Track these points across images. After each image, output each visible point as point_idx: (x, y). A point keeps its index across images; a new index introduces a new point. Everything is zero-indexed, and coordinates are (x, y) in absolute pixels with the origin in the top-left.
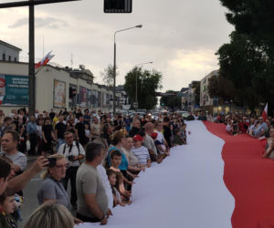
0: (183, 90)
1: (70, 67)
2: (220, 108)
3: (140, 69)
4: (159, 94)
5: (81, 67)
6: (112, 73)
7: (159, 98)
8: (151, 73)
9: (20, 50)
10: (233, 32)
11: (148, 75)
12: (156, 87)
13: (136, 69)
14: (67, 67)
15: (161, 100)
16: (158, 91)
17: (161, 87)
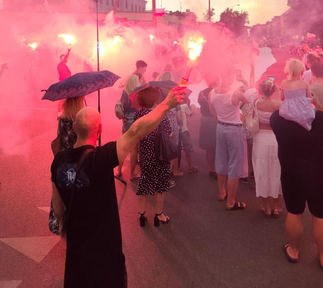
0: (268, 23)
1: (180, 11)
3: (232, 10)
4: (247, 27)
5: (187, 10)
6: (210, 13)
7: (249, 30)
8: (240, 13)
9: (147, 2)
11: (238, 14)
12: (244, 22)
13: (229, 9)
14: (177, 11)
15: (250, 31)
16: (246, 25)
17: (248, 22)
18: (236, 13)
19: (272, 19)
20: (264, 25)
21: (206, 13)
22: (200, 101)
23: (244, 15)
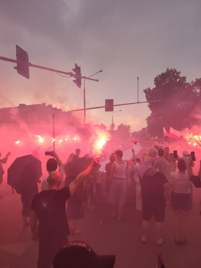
0: (140, 131)
1: (98, 124)
2: (153, 138)
4: (130, 133)
5: (102, 124)
6: (113, 126)
7: (131, 135)
8: (127, 126)
10: (151, 113)
11: (126, 126)
12: (129, 130)
13: (122, 124)
16: (130, 132)
17: (131, 130)
18: (125, 126)
19: (142, 129)
20: (138, 132)
21: (111, 126)
22: (106, 169)
23: (129, 127)
